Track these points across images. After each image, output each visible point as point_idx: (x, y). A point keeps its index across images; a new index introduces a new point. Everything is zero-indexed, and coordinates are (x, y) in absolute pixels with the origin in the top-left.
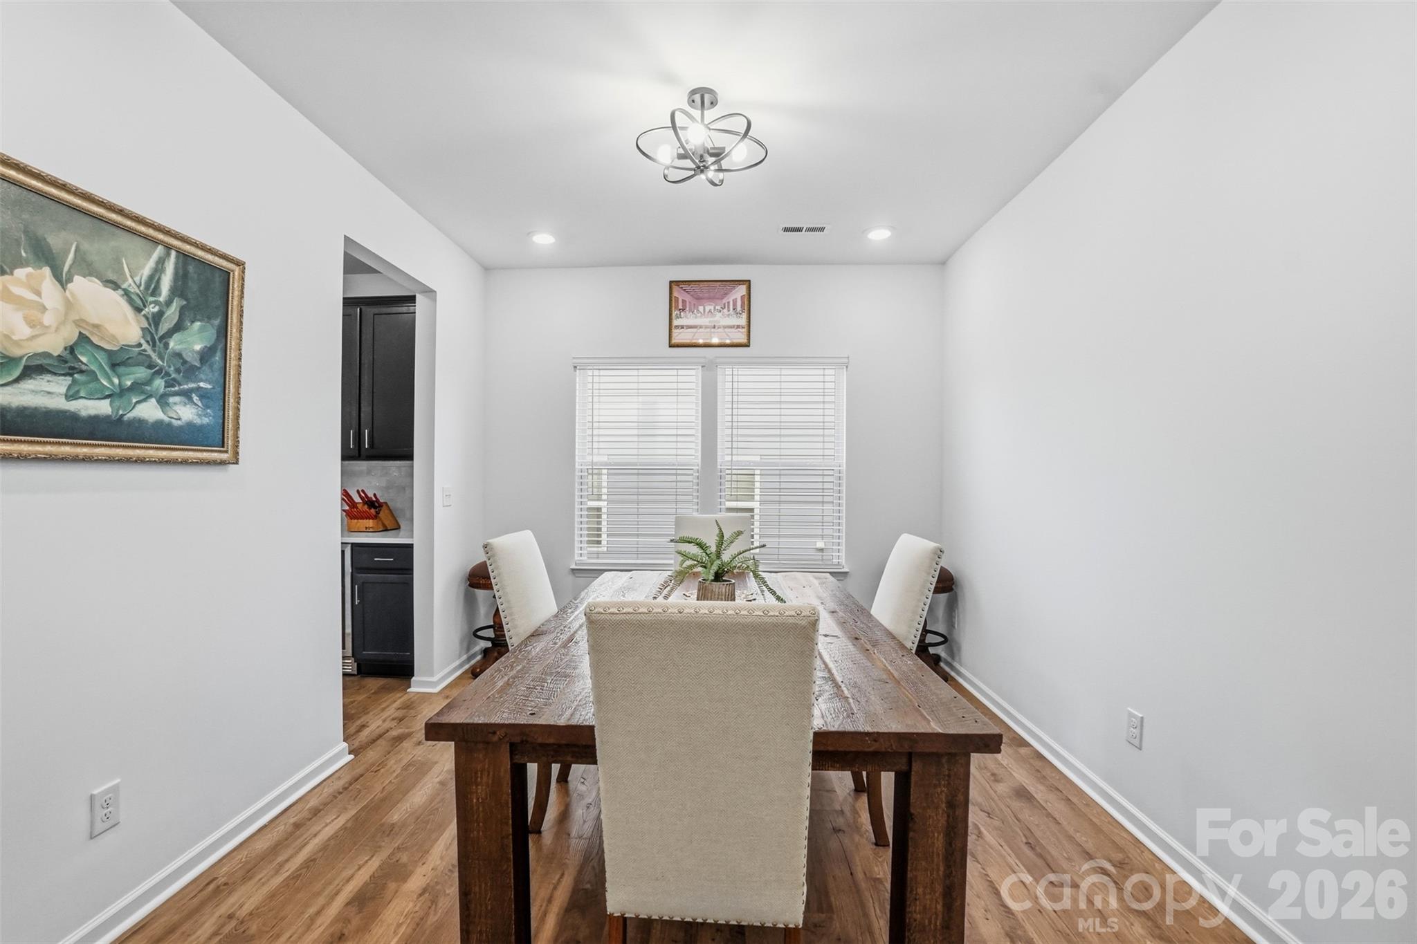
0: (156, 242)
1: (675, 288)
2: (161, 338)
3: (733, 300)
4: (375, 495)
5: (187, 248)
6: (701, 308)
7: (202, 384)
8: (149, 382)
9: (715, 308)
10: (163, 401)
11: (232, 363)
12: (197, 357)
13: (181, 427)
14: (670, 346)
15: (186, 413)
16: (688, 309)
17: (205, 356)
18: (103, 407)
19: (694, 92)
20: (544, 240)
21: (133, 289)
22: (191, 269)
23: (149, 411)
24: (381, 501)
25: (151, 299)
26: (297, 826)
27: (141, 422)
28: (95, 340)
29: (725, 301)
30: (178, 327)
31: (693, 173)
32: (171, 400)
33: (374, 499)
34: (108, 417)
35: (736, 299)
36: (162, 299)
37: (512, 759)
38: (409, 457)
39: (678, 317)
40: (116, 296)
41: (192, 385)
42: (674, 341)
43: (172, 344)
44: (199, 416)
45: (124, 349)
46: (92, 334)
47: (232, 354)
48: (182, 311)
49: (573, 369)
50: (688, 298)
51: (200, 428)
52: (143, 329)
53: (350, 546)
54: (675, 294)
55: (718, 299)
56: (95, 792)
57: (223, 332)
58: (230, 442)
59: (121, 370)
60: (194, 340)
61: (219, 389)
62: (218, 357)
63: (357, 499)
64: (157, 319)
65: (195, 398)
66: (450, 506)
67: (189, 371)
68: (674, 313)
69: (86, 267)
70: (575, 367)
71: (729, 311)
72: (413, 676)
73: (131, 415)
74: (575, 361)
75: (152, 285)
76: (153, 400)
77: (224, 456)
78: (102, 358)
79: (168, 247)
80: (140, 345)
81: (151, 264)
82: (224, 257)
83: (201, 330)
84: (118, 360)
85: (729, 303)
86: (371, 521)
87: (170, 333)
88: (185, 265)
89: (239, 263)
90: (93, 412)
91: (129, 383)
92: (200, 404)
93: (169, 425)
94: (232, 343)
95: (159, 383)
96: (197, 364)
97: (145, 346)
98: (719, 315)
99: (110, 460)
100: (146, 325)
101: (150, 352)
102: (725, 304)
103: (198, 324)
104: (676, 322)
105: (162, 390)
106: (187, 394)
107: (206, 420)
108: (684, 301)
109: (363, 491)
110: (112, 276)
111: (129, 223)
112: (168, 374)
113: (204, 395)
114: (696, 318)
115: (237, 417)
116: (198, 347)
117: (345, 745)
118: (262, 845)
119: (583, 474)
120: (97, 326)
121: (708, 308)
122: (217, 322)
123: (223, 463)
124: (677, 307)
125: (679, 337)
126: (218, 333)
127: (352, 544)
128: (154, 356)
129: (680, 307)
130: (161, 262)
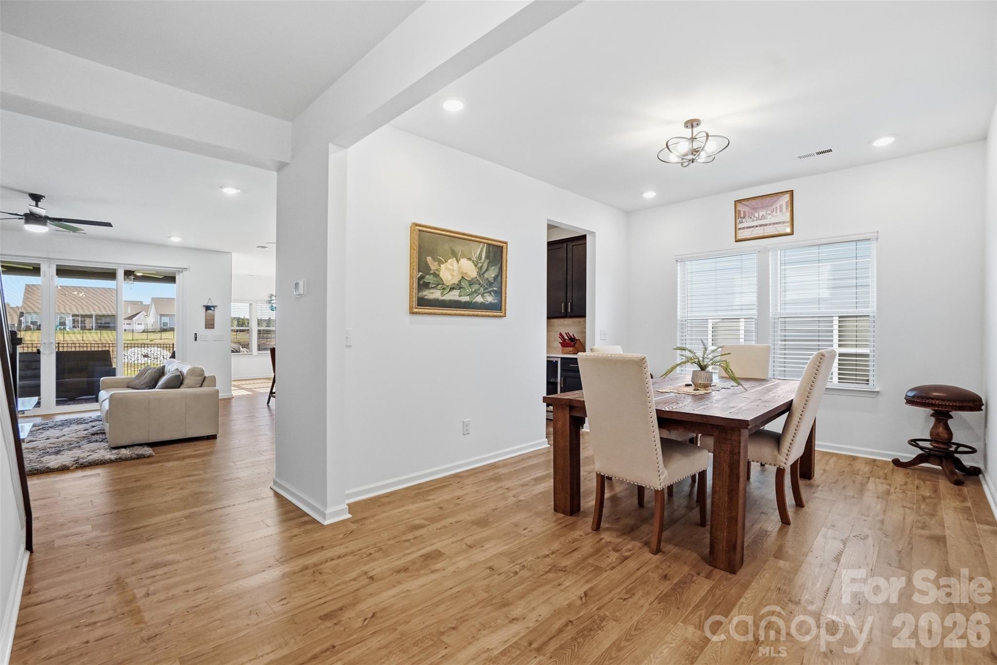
0: (481, 242)
1: (738, 205)
2: (482, 275)
3: (780, 206)
4: (573, 335)
5: (490, 242)
6: (756, 215)
7: (494, 289)
8: (479, 289)
9: (766, 213)
10: (483, 296)
11: (504, 280)
12: (493, 279)
13: (488, 304)
14: (736, 241)
15: (490, 299)
16: (747, 216)
17: (495, 278)
18: (466, 299)
19: (686, 123)
20: (650, 195)
21: (475, 259)
22: (491, 248)
23: (479, 299)
24: (577, 338)
25: (480, 262)
26: (523, 459)
27: (476, 302)
28: (465, 278)
29: (774, 207)
30: (487, 270)
31: (688, 163)
32: (485, 295)
33: (573, 337)
34: (468, 302)
35: (782, 205)
36: (482, 261)
37: (570, 414)
38: (584, 316)
39: (741, 223)
40: (470, 263)
41: (491, 289)
42: (739, 238)
43: (485, 276)
44: (494, 300)
45: (473, 279)
46: (465, 276)
47: (504, 276)
48: (489, 263)
49: (675, 261)
50: (746, 209)
51: (495, 304)
52: (478, 272)
53: (560, 359)
54: (739, 208)
55: (769, 206)
56: (464, 420)
57: (501, 269)
58: (503, 309)
59: (472, 286)
60: (492, 274)
61: (500, 290)
62: (499, 278)
63: (566, 338)
64: (481, 268)
65: (492, 293)
66: (605, 340)
67: (490, 284)
68: (738, 221)
69: (463, 256)
70: (677, 261)
71: (777, 213)
72: (585, 423)
73: (474, 301)
74: (677, 257)
75: (480, 257)
76: (480, 295)
77: (501, 314)
78: (467, 283)
79: (484, 243)
80: (476, 277)
81: (479, 250)
82: (500, 242)
83: (494, 269)
84: (471, 283)
85: (776, 208)
86: (572, 348)
87: (485, 272)
88: (489, 247)
89: (506, 243)
90: (465, 300)
91: (474, 290)
92: (493, 295)
93: (485, 303)
94: (504, 273)
95: (482, 289)
96: (493, 282)
97: (478, 278)
98: (769, 217)
99: (469, 315)
100: (478, 270)
101: (479, 279)
102: (773, 210)
103: (493, 267)
104: (739, 226)
105: (483, 292)
106: (490, 292)
107: (496, 301)
108: (745, 212)
109: (568, 333)
110: (469, 257)
111: (474, 239)
112: (484, 286)
113: (495, 292)
114: (753, 221)
115: (506, 299)
116: (493, 276)
117: (546, 439)
118: (510, 461)
119: (683, 323)
120: (466, 273)
121: (761, 214)
122: (499, 265)
123: (501, 317)
124: (739, 216)
125: (742, 234)
126: (499, 269)
127: (561, 358)
128: (480, 281)
129: (742, 216)
130: (482, 249)
